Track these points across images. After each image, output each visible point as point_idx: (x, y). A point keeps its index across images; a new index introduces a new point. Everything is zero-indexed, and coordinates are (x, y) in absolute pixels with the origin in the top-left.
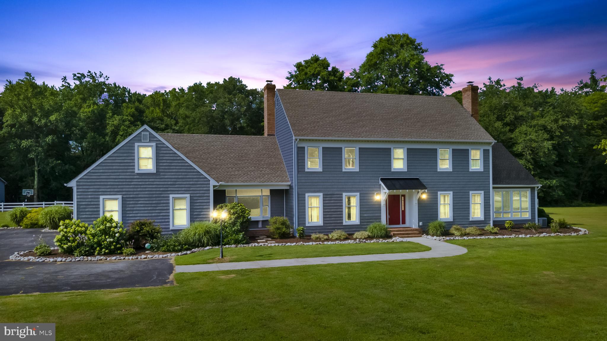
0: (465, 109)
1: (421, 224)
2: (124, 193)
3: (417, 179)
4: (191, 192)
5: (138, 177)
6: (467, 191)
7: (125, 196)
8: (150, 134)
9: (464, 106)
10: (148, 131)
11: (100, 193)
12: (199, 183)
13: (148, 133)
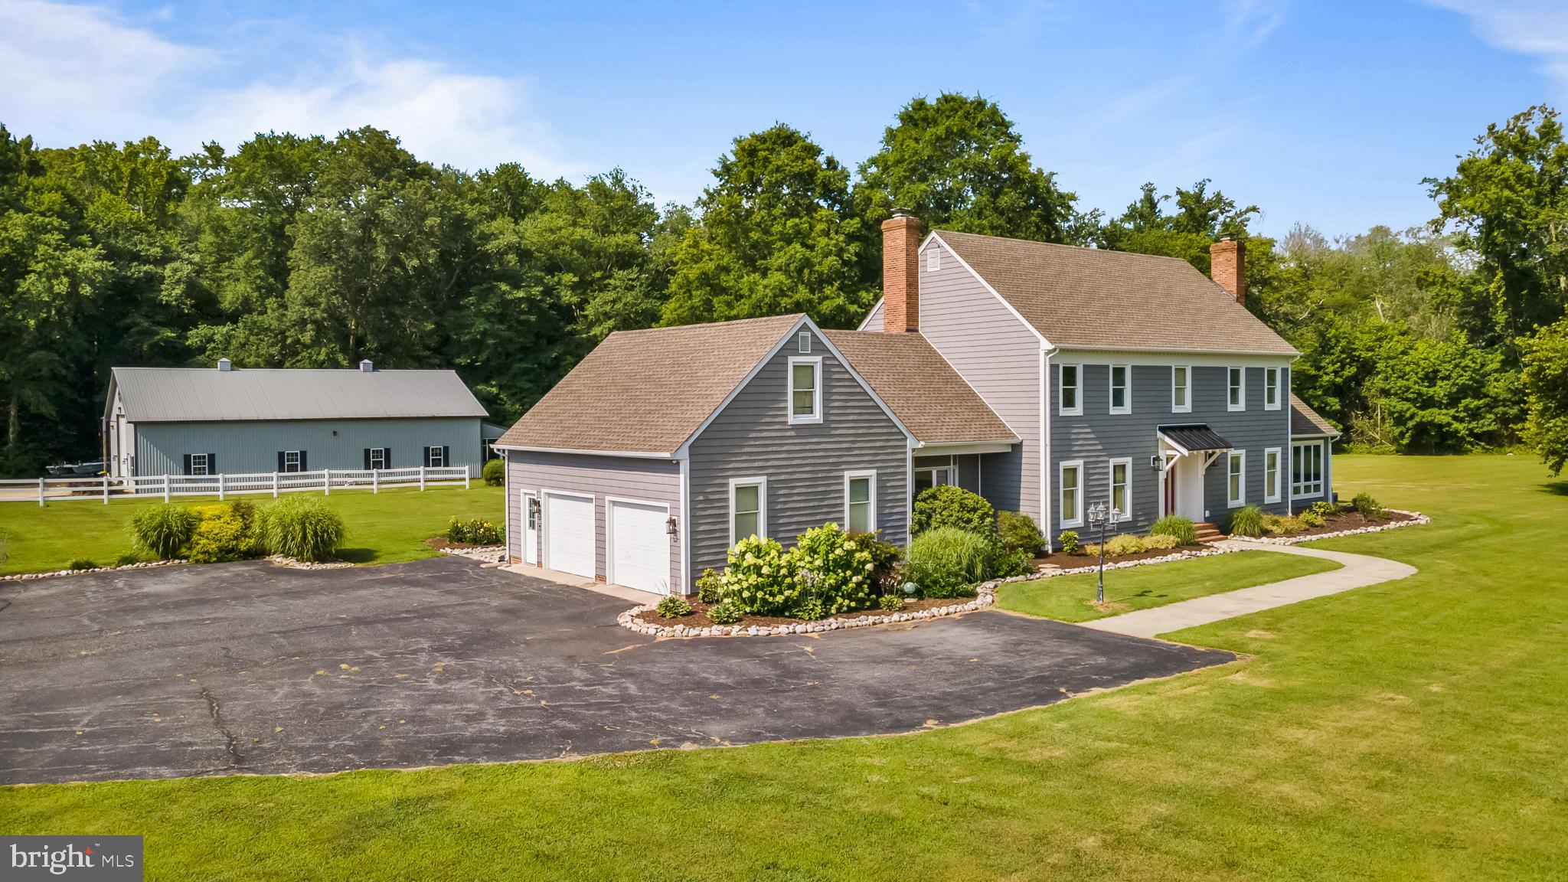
0: (1217, 285)
1: (1207, 514)
2: (770, 471)
3: (1205, 428)
4: (878, 465)
5: (793, 433)
6: (1260, 448)
7: (772, 478)
8: (814, 335)
9: (1215, 279)
10: (809, 329)
11: (730, 473)
12: (890, 444)
13: (809, 334)
